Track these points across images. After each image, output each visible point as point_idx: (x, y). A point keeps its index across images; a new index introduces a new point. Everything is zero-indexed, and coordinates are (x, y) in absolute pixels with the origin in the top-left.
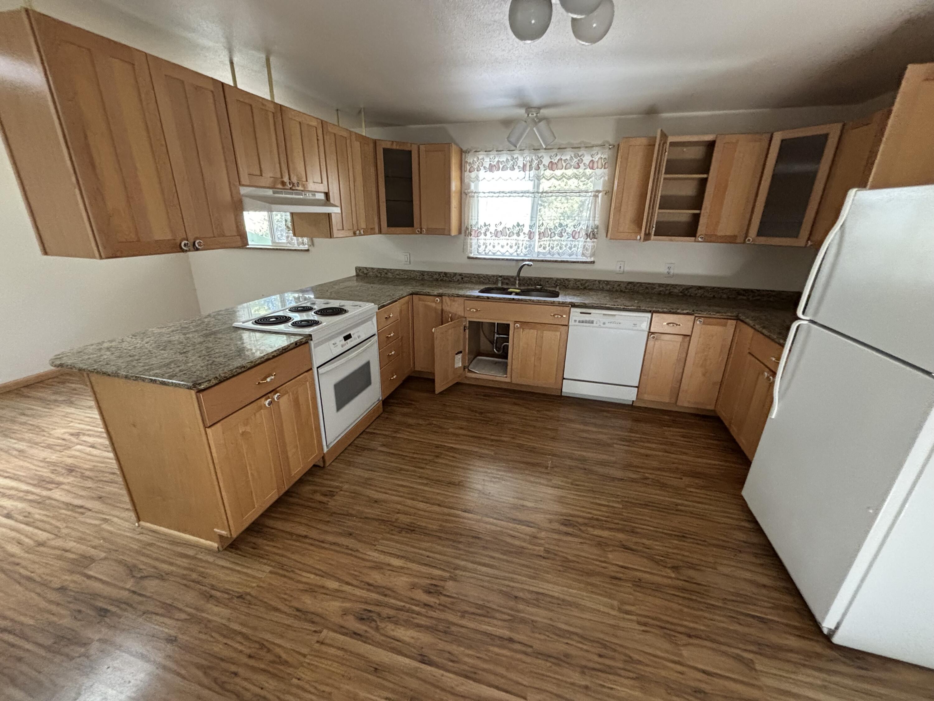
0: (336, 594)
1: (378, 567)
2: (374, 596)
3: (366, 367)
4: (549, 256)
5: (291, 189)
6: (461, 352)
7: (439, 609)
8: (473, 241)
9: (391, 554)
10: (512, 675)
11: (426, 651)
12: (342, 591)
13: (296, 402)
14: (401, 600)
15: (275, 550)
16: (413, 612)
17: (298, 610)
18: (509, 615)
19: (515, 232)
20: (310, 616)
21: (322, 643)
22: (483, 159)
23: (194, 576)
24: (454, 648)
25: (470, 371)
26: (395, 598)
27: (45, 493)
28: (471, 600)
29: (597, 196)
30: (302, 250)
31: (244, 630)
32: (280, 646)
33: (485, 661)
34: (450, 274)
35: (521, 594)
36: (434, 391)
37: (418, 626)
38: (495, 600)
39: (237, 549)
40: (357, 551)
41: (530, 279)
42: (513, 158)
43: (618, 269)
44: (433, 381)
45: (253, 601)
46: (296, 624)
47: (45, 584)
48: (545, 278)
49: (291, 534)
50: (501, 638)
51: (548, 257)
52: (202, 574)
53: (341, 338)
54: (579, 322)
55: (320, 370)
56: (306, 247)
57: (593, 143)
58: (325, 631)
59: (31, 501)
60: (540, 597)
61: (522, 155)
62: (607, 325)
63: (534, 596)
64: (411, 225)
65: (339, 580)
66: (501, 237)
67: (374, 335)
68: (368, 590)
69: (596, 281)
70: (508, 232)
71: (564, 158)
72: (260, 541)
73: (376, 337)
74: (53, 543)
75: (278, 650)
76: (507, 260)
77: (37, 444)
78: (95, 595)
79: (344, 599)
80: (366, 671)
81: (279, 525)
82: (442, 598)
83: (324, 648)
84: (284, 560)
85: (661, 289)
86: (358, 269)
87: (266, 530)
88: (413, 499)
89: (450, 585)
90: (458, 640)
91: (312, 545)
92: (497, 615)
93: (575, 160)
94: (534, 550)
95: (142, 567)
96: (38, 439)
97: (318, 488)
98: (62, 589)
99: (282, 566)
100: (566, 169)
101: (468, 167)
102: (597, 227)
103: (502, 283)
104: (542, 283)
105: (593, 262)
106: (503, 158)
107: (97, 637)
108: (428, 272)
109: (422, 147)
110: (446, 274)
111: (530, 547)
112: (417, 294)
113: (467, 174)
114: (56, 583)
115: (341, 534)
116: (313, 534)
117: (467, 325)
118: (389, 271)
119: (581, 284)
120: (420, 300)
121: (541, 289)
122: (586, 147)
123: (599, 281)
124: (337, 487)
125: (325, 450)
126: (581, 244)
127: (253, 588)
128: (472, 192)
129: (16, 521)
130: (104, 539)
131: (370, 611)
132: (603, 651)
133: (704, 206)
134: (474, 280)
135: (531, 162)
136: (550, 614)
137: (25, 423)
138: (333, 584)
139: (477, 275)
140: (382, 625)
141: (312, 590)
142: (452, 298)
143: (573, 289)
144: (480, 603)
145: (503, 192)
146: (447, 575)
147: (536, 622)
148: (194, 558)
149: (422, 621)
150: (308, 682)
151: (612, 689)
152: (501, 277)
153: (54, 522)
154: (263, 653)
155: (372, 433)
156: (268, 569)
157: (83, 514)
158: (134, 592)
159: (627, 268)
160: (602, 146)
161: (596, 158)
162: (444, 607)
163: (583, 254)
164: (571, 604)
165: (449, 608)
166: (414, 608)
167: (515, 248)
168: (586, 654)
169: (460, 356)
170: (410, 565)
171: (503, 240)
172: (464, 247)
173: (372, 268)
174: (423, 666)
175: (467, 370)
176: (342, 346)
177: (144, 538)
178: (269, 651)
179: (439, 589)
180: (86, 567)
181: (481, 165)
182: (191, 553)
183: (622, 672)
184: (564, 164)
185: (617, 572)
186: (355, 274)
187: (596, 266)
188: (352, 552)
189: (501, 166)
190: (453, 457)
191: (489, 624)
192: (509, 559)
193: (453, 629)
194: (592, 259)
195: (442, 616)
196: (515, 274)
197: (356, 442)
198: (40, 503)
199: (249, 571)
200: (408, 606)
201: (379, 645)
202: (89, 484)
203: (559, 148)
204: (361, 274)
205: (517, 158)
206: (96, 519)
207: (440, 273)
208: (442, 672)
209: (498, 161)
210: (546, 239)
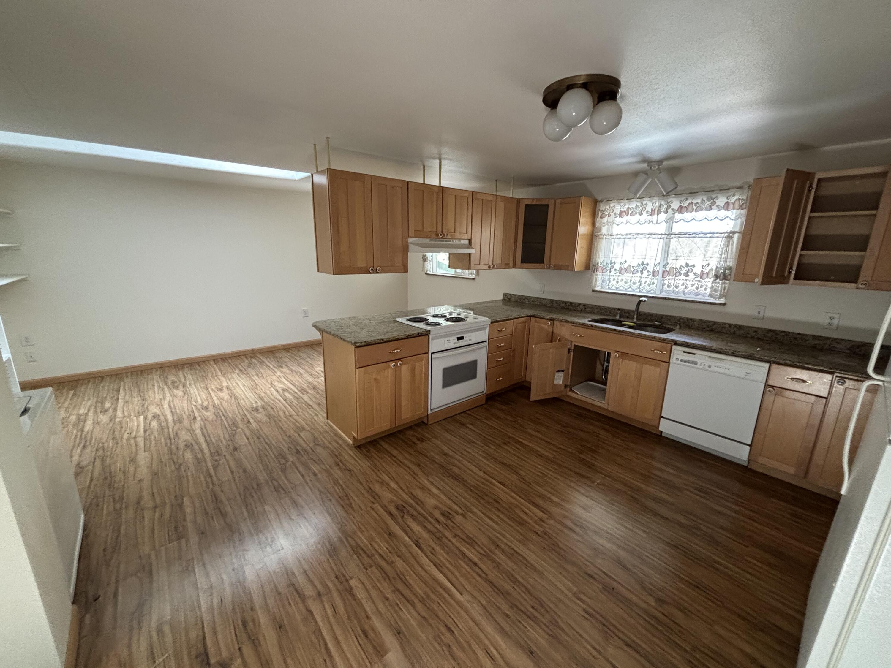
0: (393, 491)
1: (423, 488)
2: (411, 501)
3: (474, 364)
4: (673, 294)
5: (442, 238)
6: (563, 371)
7: (443, 526)
8: (599, 276)
9: (435, 485)
10: (462, 580)
11: (421, 541)
12: (396, 491)
13: (413, 370)
14: (424, 510)
15: (376, 457)
16: (427, 520)
17: (370, 489)
18: (485, 551)
19: (639, 270)
20: (374, 494)
21: (373, 509)
22: (614, 206)
23: (337, 453)
24: (437, 548)
25: (571, 390)
26: (422, 508)
27: (301, 395)
28: (466, 531)
29: (731, 238)
30: (470, 279)
31: (344, 486)
32: (354, 500)
33: (451, 564)
34: (575, 304)
35: (503, 546)
36: (530, 399)
37: (425, 527)
38: (483, 539)
39: (361, 450)
40: (417, 475)
41: (651, 315)
42: (642, 205)
43: (756, 314)
44: (529, 389)
45: (354, 475)
46: (366, 495)
47: (285, 432)
48: (667, 316)
49: (388, 452)
50: (470, 560)
51: (673, 296)
52: (340, 454)
53: (455, 338)
54: (681, 361)
55: (434, 356)
56: (473, 276)
57: (731, 184)
58: (377, 505)
59: (295, 397)
60: (515, 554)
61: (651, 201)
62: (713, 368)
63: (512, 552)
64: (542, 262)
65: (399, 485)
66: (625, 274)
67: (485, 341)
68: (410, 497)
69: (725, 324)
70: (632, 270)
71: (695, 201)
72: (372, 449)
73: (486, 344)
74: (295, 417)
75: (352, 501)
76: (629, 295)
77: (308, 372)
78: (298, 444)
79: (395, 496)
80: (385, 533)
81: (386, 446)
82: (449, 521)
83: (372, 511)
84: (378, 464)
85: (817, 342)
86: (505, 295)
87: (378, 445)
88: (470, 462)
89: (459, 519)
90: (442, 546)
91: (396, 462)
92: (477, 548)
93: (708, 203)
94: (533, 527)
95: (320, 440)
96: (309, 370)
97: (415, 434)
98: (290, 437)
99: (375, 466)
100: (696, 212)
101: (600, 214)
102: (730, 268)
103: (621, 317)
104: (663, 320)
105: (724, 304)
106: (633, 205)
107: (292, 460)
108: (556, 301)
109: (558, 201)
110: (571, 303)
111: (533, 524)
112: (533, 316)
113: (598, 220)
114: (288, 434)
115: (414, 464)
116: (400, 457)
117: (573, 348)
118: (526, 298)
119: (708, 326)
120: (536, 321)
121: (659, 325)
122: (721, 190)
123: (730, 325)
124: (428, 438)
125: (429, 412)
126: (709, 285)
127: (357, 469)
128: (602, 235)
129: (287, 403)
130: (312, 422)
131: (404, 507)
132: (538, 607)
133: (870, 247)
134: (596, 311)
135: (660, 206)
136: (515, 567)
137: (307, 362)
138: (393, 485)
139: (599, 307)
140: (406, 516)
141: (382, 483)
142: (562, 323)
143: (697, 329)
144: (471, 536)
145: (630, 235)
146: (461, 511)
147: (500, 564)
148: (340, 445)
149: (429, 526)
150: (357, 521)
151: (526, 627)
152: (619, 309)
153: (298, 408)
154: (345, 498)
155: (469, 414)
156: (368, 464)
157: (309, 409)
158: (312, 449)
159: (770, 313)
160: (741, 187)
161: (733, 200)
162: (446, 526)
163: (710, 295)
164: (535, 569)
165: (449, 528)
166: (429, 518)
167: (638, 284)
168: (522, 600)
169: (561, 374)
170: (442, 496)
171: (626, 276)
172: (590, 281)
173: (515, 295)
174: (414, 546)
175: (568, 389)
176: (454, 343)
177: (326, 428)
178: (348, 499)
179: (450, 516)
180: (301, 431)
181: (612, 211)
182: (340, 442)
183: (543, 626)
184: (695, 208)
185: (596, 573)
186: (502, 298)
187: (729, 309)
188: (414, 475)
189: (630, 212)
190: (518, 449)
191: (468, 549)
192: (513, 524)
193: (444, 539)
194: (722, 301)
195: (441, 529)
196: (633, 308)
197: (455, 417)
198: (298, 398)
199: (360, 462)
200: (426, 515)
201: (398, 524)
202: (318, 396)
203: (690, 193)
204: (506, 299)
205: (646, 204)
206: (313, 413)
207: (566, 303)
208: (423, 555)
209: (629, 208)
210: (670, 277)
